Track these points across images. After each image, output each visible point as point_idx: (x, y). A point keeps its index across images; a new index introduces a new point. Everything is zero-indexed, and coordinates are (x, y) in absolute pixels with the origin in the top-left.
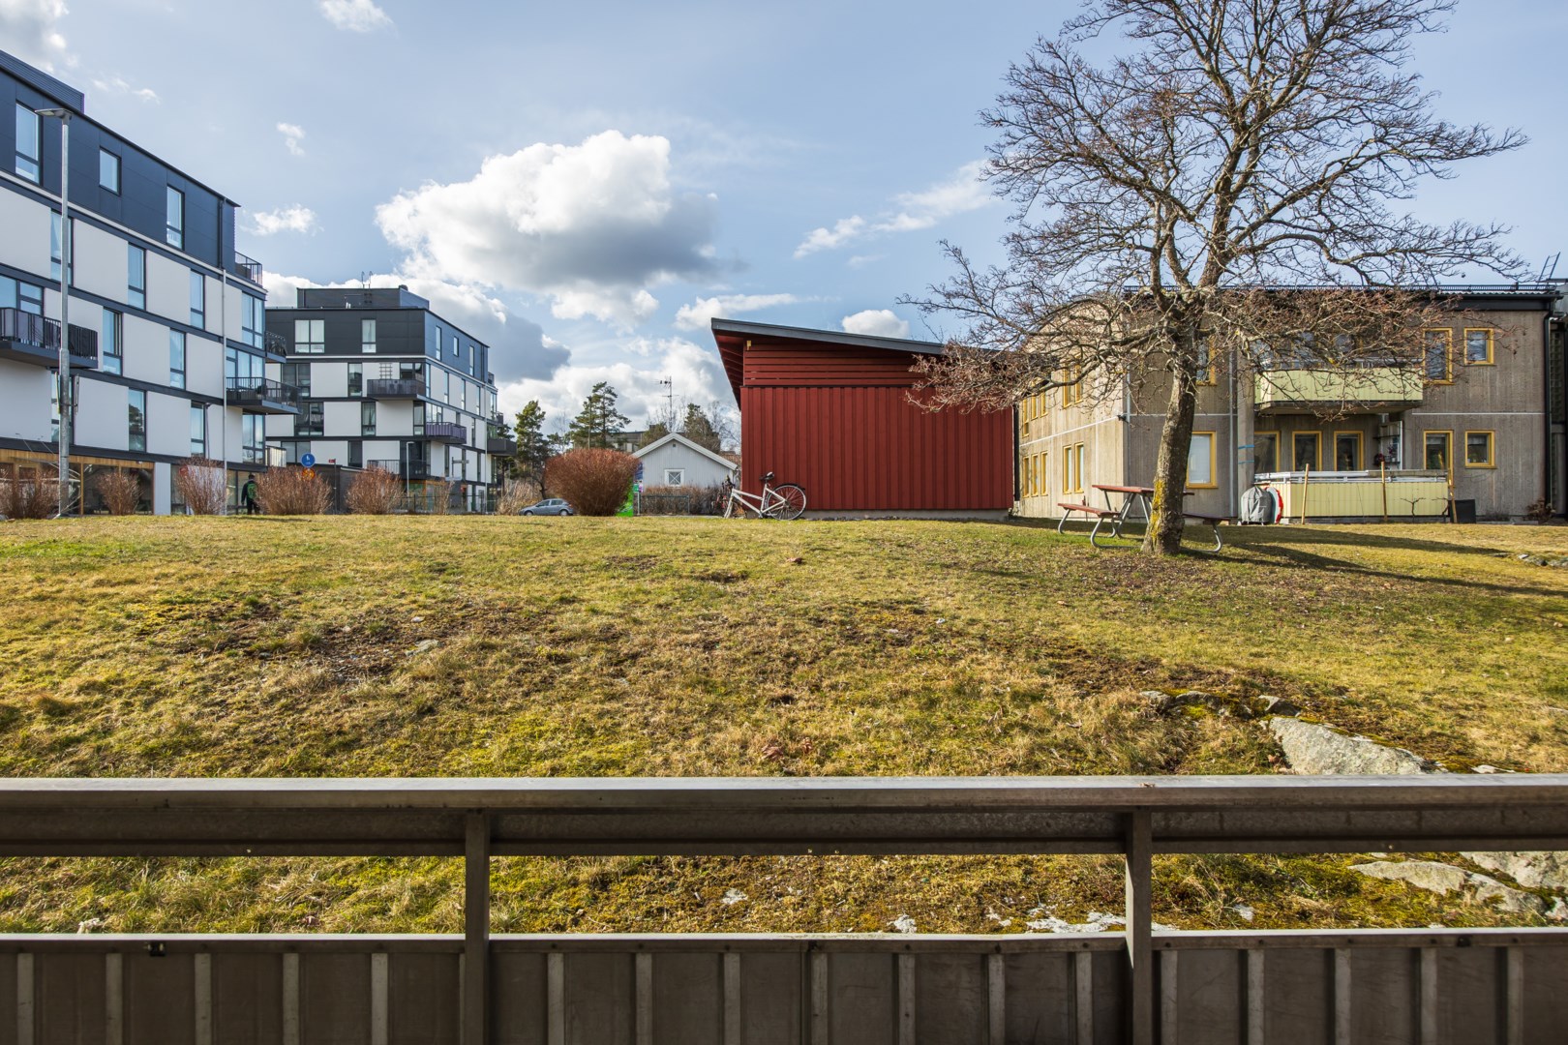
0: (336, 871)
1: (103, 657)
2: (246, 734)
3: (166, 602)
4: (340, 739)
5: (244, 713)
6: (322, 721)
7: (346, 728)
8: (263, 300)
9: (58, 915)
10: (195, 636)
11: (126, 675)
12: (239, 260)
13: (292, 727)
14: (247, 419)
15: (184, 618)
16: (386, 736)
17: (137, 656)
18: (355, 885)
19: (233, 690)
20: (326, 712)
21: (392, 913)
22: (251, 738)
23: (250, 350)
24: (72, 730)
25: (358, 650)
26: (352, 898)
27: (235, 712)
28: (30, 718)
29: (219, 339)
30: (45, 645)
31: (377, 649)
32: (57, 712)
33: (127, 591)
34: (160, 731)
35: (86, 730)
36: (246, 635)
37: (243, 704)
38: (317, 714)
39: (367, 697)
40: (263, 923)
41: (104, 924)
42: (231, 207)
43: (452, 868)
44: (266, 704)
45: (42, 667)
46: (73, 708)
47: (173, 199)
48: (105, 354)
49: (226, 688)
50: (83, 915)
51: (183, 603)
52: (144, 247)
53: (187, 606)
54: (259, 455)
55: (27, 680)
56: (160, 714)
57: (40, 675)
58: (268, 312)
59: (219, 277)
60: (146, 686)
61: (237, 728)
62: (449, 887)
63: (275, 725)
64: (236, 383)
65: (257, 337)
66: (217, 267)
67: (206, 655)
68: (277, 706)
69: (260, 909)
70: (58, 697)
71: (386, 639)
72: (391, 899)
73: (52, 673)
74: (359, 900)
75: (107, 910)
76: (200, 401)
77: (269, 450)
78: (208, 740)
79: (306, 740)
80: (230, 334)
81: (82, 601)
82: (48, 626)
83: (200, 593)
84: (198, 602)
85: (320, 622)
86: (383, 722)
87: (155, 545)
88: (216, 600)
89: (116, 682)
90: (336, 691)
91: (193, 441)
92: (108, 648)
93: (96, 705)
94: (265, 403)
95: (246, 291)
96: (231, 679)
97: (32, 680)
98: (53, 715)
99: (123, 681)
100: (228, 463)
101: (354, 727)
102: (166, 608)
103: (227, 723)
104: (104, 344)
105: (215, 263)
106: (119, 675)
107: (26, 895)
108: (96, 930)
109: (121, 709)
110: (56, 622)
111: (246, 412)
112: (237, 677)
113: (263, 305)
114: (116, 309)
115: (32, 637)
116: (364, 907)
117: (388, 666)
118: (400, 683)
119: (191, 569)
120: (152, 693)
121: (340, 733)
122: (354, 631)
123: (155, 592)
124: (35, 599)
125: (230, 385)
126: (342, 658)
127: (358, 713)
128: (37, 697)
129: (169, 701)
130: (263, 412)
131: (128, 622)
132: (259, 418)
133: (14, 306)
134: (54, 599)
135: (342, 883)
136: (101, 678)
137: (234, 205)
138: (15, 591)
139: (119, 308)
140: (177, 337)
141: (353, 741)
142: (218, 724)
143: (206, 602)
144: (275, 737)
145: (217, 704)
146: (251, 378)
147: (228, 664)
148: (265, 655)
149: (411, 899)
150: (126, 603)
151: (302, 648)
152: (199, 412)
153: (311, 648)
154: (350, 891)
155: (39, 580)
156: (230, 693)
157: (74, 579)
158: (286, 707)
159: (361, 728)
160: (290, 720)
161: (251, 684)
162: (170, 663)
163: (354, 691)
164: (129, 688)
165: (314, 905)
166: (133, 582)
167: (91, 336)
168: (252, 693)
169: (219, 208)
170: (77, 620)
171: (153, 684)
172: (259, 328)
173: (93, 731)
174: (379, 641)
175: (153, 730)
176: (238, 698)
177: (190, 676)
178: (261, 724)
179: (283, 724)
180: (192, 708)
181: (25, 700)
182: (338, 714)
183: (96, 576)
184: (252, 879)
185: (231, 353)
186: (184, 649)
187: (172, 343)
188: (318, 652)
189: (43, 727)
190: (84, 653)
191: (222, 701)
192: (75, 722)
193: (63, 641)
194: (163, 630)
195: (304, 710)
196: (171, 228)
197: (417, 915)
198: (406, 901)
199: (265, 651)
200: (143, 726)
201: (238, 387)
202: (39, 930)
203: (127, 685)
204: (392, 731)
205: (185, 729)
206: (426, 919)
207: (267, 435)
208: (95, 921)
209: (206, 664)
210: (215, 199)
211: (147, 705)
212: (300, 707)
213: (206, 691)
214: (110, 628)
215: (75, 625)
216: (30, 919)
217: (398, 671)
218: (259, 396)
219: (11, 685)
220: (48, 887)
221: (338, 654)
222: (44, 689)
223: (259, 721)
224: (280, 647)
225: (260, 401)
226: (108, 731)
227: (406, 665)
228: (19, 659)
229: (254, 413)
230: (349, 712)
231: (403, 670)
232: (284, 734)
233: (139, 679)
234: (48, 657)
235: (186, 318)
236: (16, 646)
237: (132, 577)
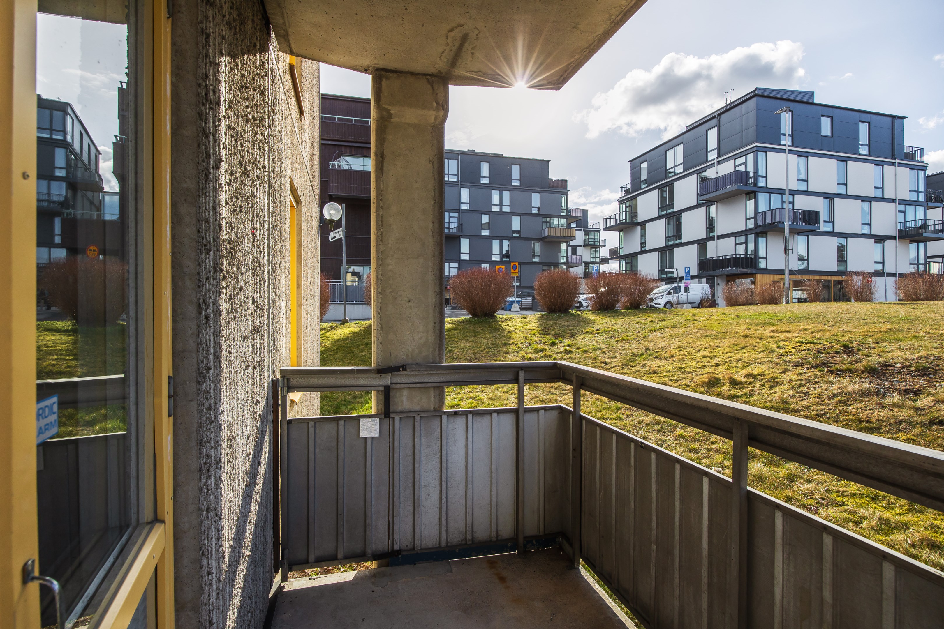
0: (838, 492)
1: (760, 363)
2: (813, 410)
3: (799, 342)
4: (867, 425)
5: (816, 400)
6: (859, 413)
7: (873, 420)
8: (925, 170)
9: (708, 462)
10: (806, 359)
11: (766, 373)
12: (907, 150)
13: (840, 413)
14: (913, 246)
15: (804, 350)
16: (900, 430)
17: (774, 365)
18: (846, 503)
19: (814, 388)
20: (864, 409)
21: (863, 526)
22: (815, 412)
23: (915, 204)
24: (738, 392)
25: (901, 379)
26: (841, 508)
27: (812, 399)
28: (724, 384)
29: (893, 201)
30: (739, 356)
31: (916, 380)
32: (734, 383)
33: (782, 336)
34: (772, 400)
35: (743, 393)
36: (833, 361)
37: (817, 395)
38: (857, 409)
39: (895, 405)
40: (788, 499)
41: (723, 472)
42: (900, 120)
43: (916, 519)
44: (830, 398)
45: (734, 364)
46: (741, 383)
47: (863, 128)
48: (825, 222)
49: (812, 386)
50: (716, 465)
51: (808, 343)
52: (844, 160)
53: (809, 345)
54: (921, 268)
55: (728, 369)
56: (775, 393)
57: (733, 368)
58: (928, 178)
59: (893, 164)
60: (772, 379)
61: (810, 406)
62: (908, 528)
63: (831, 409)
64: (905, 225)
65: (920, 194)
66: (892, 158)
67: (808, 369)
68: (836, 399)
69: (790, 493)
70: (735, 377)
71: (925, 374)
72: (865, 518)
73: (737, 367)
74: (845, 511)
75: (725, 467)
76: (880, 239)
77: (930, 263)
78: (793, 409)
79: (846, 421)
80: (900, 197)
81: (761, 339)
82: (743, 348)
83: (819, 339)
84: (816, 343)
85: (882, 359)
86: (901, 422)
87: (808, 315)
88: (825, 343)
89: (761, 375)
90: (875, 398)
91: (876, 262)
92: (763, 360)
93: (749, 383)
94: (925, 235)
95: (911, 167)
96: (816, 382)
97: (729, 369)
98: (732, 384)
99: (764, 375)
100: (899, 274)
101: (878, 420)
102: (798, 344)
103: (806, 403)
104: (823, 216)
105: (890, 156)
106: (763, 372)
107: (701, 450)
108: (719, 472)
109: (760, 387)
110: (747, 346)
111: (912, 242)
112: (819, 382)
113: (925, 173)
114: (830, 197)
115: (736, 352)
116: (846, 515)
117: (918, 390)
118: (925, 401)
119: (820, 327)
120: (774, 382)
121: (868, 422)
122: (903, 367)
123: (796, 337)
124: (743, 336)
125: (900, 227)
126: (888, 381)
127: (885, 413)
128: (728, 376)
129: (781, 387)
130: (925, 241)
131: (777, 350)
132: (922, 245)
133: (781, 207)
134: (751, 337)
135: (839, 499)
136: (755, 372)
137: (902, 118)
138: (737, 333)
139: (831, 196)
140: (866, 205)
141: (875, 428)
142: (800, 403)
143: (820, 344)
144: (828, 415)
145: (804, 393)
146: (915, 220)
147: (817, 375)
148: (839, 373)
149: (876, 523)
150: (780, 341)
151: (863, 372)
152: (880, 246)
153: (869, 373)
154: (843, 504)
155: (748, 329)
156: (812, 389)
157: (763, 329)
158: (840, 402)
159: (883, 422)
160: (840, 408)
161: (825, 386)
162: (788, 370)
163: (888, 400)
164: (766, 379)
165: (818, 503)
166: (788, 332)
167: (816, 214)
168: (823, 391)
169: (893, 123)
170: (756, 346)
171: (777, 378)
172: (922, 188)
173: (745, 394)
174: (919, 375)
175: (769, 399)
176: (816, 392)
177: (795, 377)
178: (823, 407)
179: (835, 409)
180: (791, 392)
181: (724, 376)
182: (871, 412)
183: (772, 328)
184: (791, 478)
185: (902, 207)
186: (797, 365)
187: (862, 208)
188: (873, 376)
189: (727, 388)
190: (753, 361)
191: (807, 392)
192: (740, 389)
193: (746, 355)
194: (792, 355)
195: (851, 405)
196: (862, 145)
197: (878, 534)
198: (873, 523)
199: (840, 371)
200: (766, 396)
201: (906, 227)
202: (700, 464)
203: (765, 377)
204: (905, 429)
205: (785, 402)
206: (883, 538)
207: (928, 254)
208: (720, 469)
209: (805, 373)
210: (890, 119)
211: (771, 387)
212: (848, 403)
213: (801, 386)
214: (768, 351)
215: (754, 348)
216: (698, 458)
217: (925, 395)
218: (921, 231)
219: (721, 370)
220: (708, 450)
221: (887, 379)
222: (732, 373)
223: (823, 405)
224: (850, 371)
225: (922, 234)
226: (751, 396)
227: (933, 392)
228: (727, 360)
229: (918, 242)
230: (879, 412)
231: (929, 394)
232: (833, 415)
233: (772, 375)
234: (738, 360)
235: (871, 193)
236: (729, 355)
237: (788, 329)
